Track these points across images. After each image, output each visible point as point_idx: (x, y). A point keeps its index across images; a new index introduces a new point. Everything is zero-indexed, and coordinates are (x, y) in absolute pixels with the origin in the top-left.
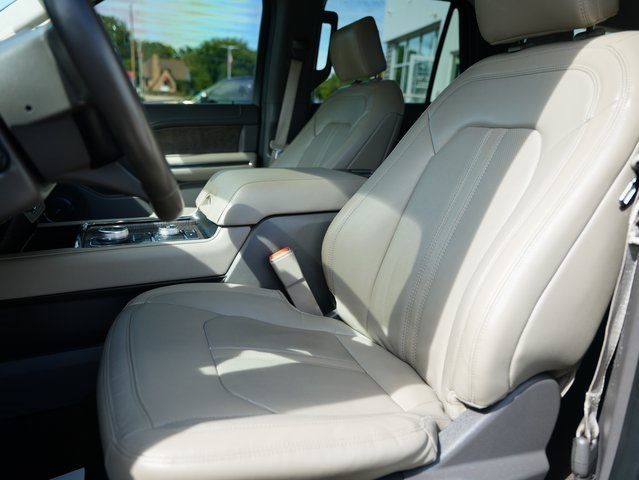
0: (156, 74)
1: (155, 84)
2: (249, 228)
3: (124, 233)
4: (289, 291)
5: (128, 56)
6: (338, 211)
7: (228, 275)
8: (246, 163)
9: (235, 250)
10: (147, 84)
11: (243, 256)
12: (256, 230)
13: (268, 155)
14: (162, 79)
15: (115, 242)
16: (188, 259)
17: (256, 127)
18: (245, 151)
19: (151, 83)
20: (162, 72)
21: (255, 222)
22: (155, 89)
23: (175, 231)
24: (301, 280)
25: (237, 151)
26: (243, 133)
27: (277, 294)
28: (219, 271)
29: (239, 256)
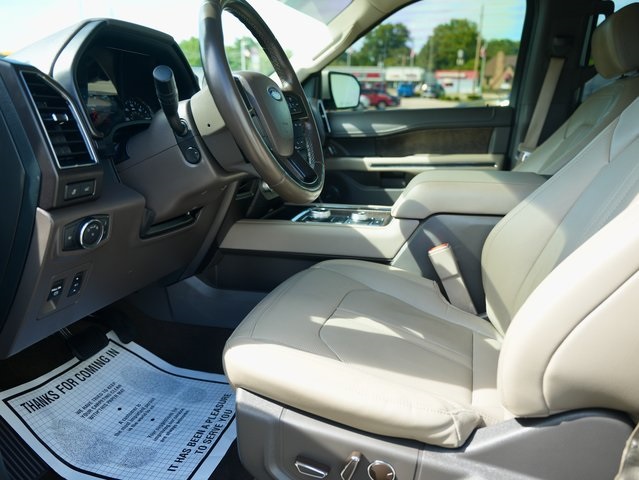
0: (499, 71)
1: (495, 83)
2: (418, 222)
3: (326, 215)
4: (444, 283)
5: (473, 56)
6: (503, 216)
7: (395, 260)
8: (492, 164)
9: (404, 240)
10: (488, 83)
11: (409, 246)
12: (423, 225)
13: (516, 158)
14: (505, 76)
15: (319, 220)
16: (363, 241)
17: (508, 129)
18: (495, 153)
19: (491, 81)
20: (505, 69)
21: (423, 217)
22: (496, 87)
23: (364, 218)
24: (456, 276)
25: (487, 152)
26: (494, 135)
27: (431, 284)
28: (387, 255)
29: (406, 245)
